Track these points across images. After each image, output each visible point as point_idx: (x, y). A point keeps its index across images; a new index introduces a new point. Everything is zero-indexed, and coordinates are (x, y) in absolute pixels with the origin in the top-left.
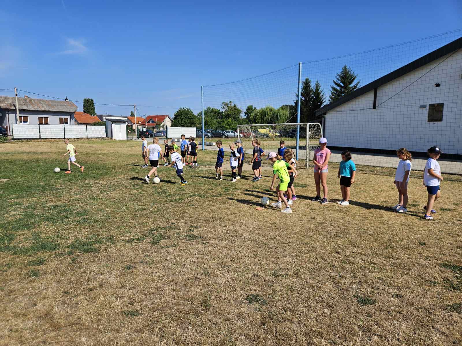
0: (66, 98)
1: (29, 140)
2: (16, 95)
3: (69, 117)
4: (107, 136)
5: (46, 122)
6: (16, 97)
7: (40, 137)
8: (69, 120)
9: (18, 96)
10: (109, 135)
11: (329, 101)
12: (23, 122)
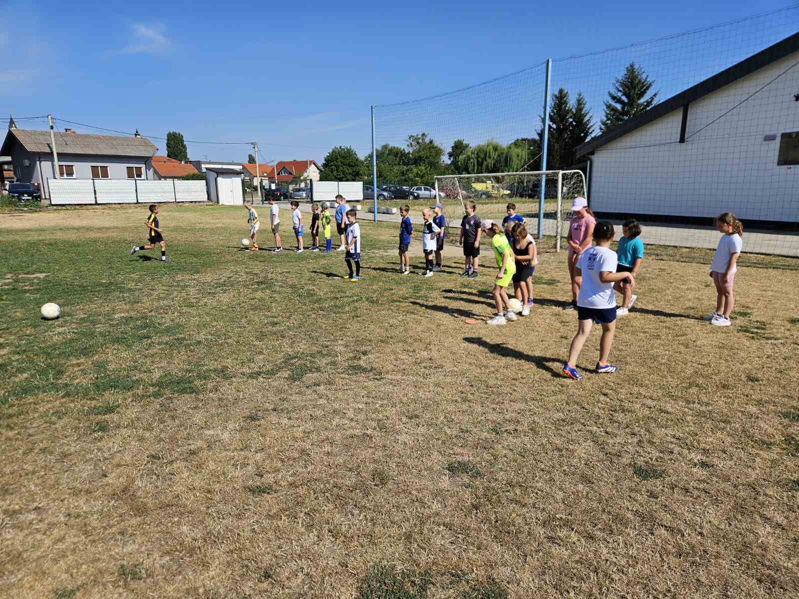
0: (137, 132)
1: (77, 207)
2: (52, 128)
3: (143, 166)
4: (209, 198)
5: (105, 175)
6: (52, 131)
7: (96, 201)
8: (143, 170)
9: (55, 129)
10: (213, 197)
11: (601, 129)
12: (65, 175)
